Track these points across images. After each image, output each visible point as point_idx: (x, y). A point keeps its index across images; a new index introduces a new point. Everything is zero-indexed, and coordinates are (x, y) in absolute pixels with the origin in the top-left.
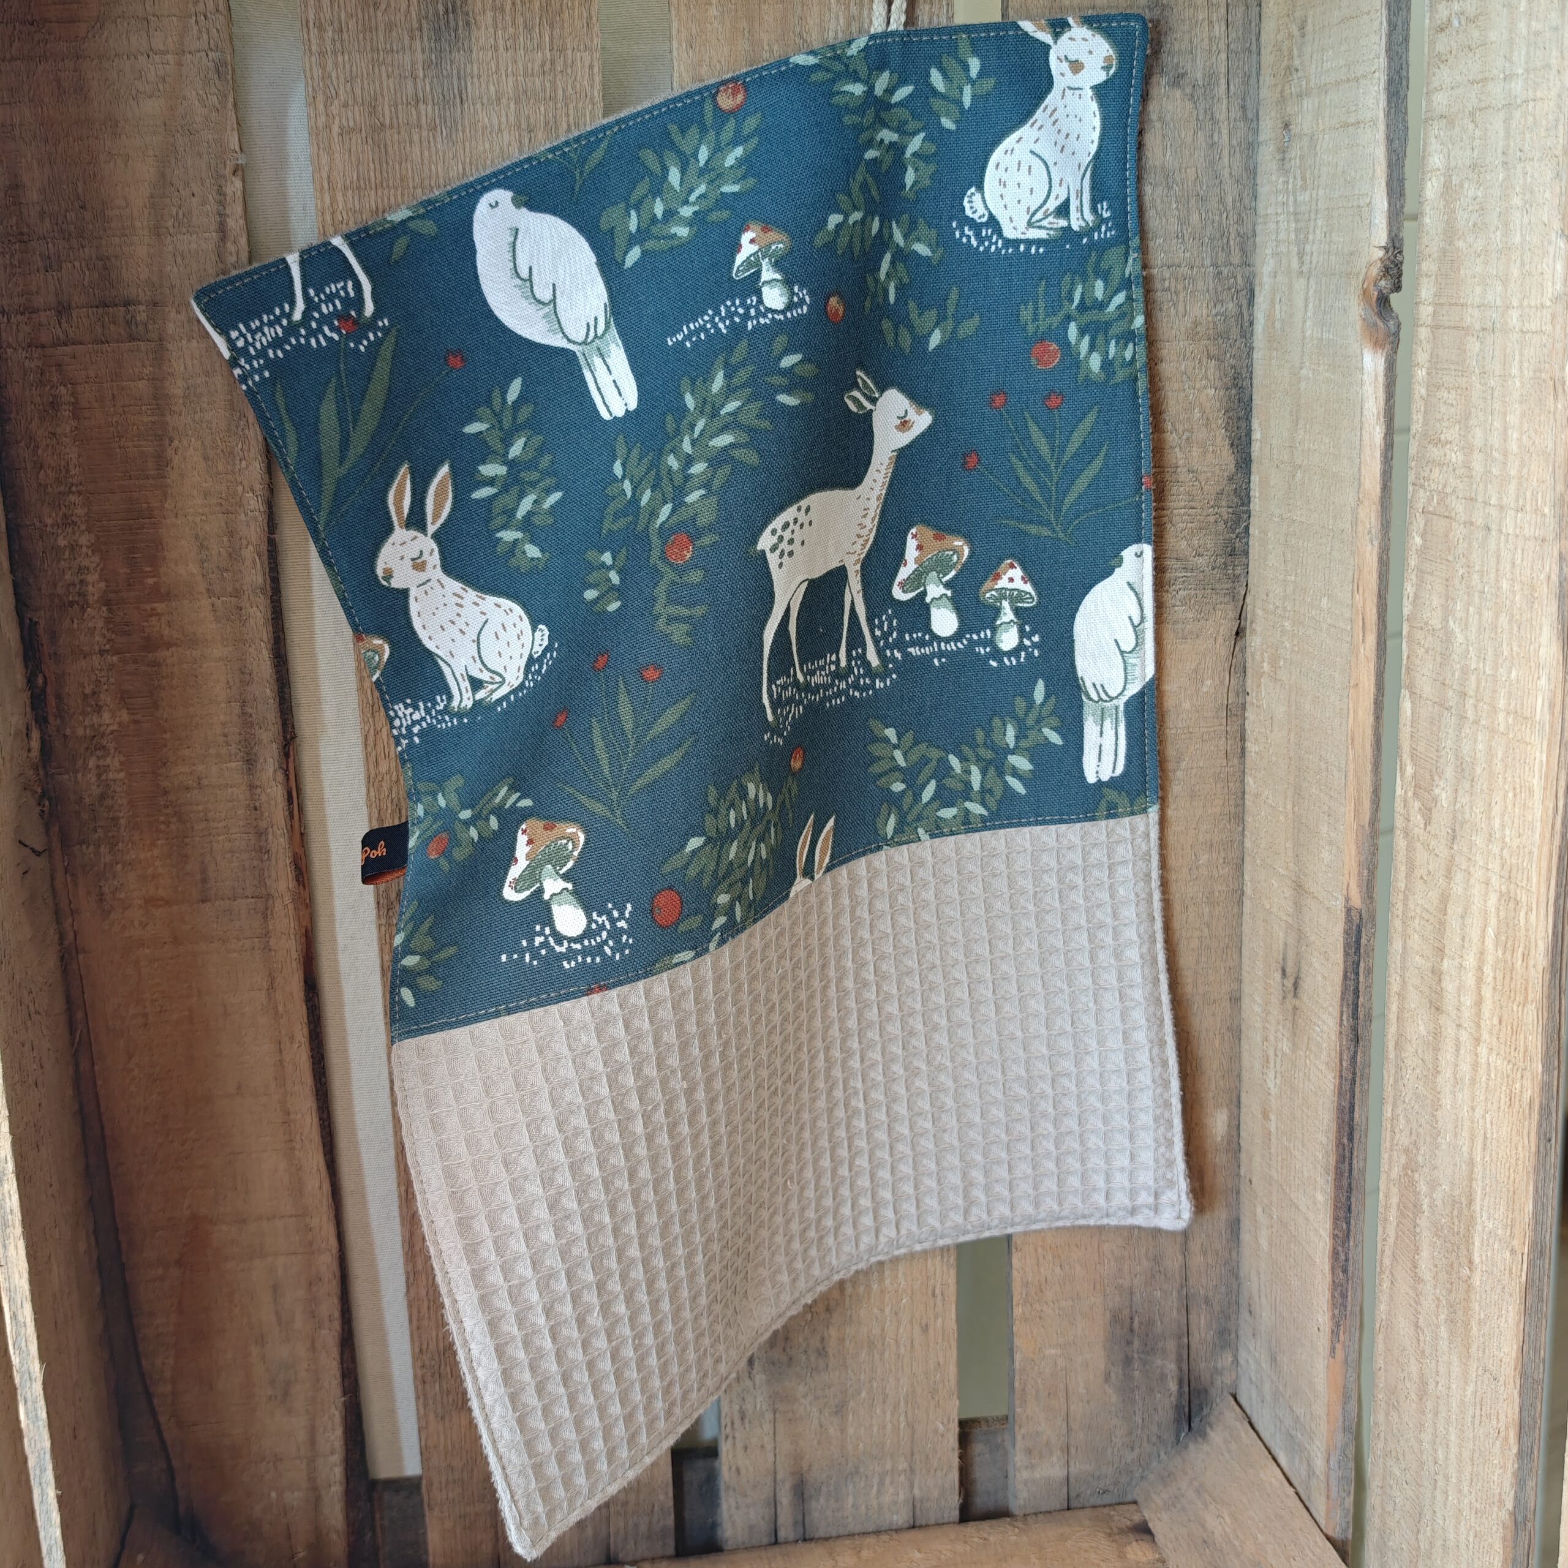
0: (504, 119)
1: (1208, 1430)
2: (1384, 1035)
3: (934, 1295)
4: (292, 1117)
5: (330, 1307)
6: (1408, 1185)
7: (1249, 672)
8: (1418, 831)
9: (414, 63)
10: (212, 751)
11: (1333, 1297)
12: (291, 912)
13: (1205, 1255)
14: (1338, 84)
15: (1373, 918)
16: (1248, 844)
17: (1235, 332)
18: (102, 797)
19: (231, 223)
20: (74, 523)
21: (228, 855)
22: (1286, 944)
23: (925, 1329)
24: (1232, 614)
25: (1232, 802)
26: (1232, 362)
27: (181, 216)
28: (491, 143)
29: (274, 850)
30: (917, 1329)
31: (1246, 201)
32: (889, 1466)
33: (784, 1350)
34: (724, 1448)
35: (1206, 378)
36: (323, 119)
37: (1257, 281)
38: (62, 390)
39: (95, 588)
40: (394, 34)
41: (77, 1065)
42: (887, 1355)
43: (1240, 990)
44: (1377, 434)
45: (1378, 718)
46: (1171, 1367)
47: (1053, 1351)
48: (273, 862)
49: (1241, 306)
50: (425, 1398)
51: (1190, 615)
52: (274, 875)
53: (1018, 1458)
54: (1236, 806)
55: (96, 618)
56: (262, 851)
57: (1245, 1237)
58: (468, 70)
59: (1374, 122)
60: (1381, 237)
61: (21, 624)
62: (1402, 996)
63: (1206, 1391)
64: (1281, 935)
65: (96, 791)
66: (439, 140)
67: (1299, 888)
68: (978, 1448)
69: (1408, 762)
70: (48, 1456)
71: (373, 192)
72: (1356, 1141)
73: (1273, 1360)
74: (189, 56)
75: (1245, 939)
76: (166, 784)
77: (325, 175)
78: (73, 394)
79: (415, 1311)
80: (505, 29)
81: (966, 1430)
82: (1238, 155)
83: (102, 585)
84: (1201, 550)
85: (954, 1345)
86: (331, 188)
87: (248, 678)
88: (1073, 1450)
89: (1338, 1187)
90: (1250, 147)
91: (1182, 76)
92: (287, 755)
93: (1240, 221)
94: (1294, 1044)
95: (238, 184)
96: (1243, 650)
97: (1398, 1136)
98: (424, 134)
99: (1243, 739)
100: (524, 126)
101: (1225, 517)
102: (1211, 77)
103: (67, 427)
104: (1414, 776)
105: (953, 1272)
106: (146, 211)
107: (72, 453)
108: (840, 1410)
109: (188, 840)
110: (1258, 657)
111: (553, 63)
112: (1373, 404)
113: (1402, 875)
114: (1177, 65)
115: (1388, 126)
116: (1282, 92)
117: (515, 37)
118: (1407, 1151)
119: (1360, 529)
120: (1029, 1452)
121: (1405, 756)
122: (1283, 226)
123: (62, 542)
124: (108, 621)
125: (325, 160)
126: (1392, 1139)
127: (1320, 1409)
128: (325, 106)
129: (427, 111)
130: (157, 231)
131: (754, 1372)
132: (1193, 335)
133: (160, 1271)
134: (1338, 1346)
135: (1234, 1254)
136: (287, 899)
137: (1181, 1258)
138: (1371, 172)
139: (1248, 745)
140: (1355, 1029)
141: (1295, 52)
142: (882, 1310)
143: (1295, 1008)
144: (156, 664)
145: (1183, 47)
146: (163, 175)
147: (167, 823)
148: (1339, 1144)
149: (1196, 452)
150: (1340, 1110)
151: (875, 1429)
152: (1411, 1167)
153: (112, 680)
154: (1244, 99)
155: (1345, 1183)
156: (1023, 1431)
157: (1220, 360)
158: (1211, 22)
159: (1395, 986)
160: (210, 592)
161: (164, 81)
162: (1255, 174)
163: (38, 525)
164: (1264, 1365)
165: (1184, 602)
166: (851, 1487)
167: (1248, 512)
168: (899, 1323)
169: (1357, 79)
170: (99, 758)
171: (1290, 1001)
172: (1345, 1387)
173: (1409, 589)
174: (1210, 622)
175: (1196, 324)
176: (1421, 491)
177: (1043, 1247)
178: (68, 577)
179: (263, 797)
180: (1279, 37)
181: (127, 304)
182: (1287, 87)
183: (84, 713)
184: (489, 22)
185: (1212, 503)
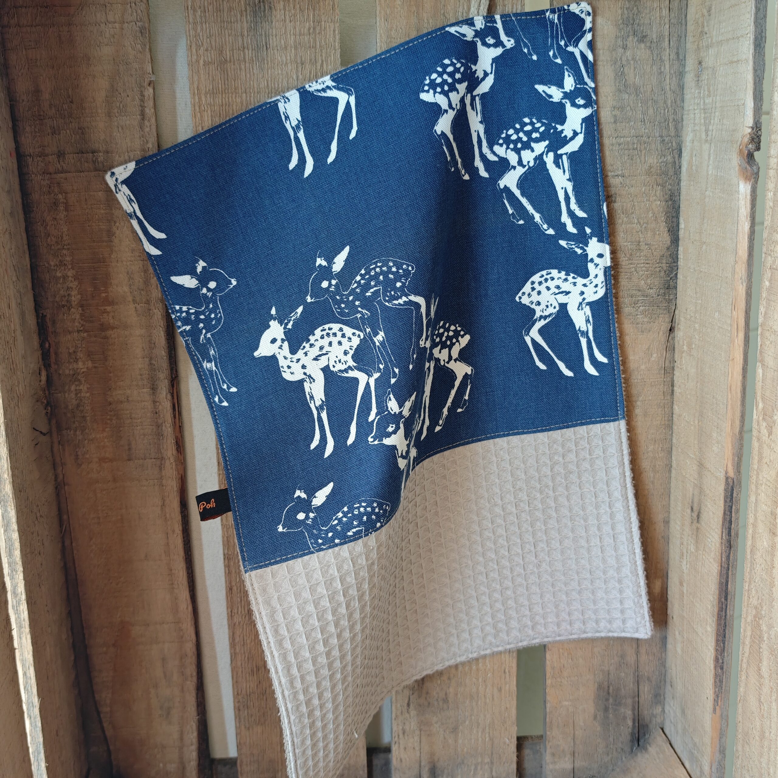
0: (288, 58)
1: (648, 746)
2: (745, 545)
3: (505, 672)
4: (173, 571)
5: (191, 670)
6: (756, 626)
7: (676, 350)
8: (765, 438)
9: (242, 28)
10: (134, 383)
11: (715, 682)
12: (174, 467)
13: (648, 654)
14: (728, 40)
15: (740, 483)
16: (674, 441)
17: (671, 172)
18: (78, 406)
19: (147, 110)
20: (65, 265)
21: (142, 437)
22: (693, 494)
23: (500, 690)
24: (668, 320)
25: (666, 419)
26: (670, 187)
27: (121, 107)
28: (282, 70)
29: (165, 434)
30: (496, 690)
31: (678, 102)
32: (480, 760)
33: (426, 698)
34: (394, 748)
35: (656, 195)
36: (195, 57)
37: (683, 145)
38: (60, 196)
39: (75, 298)
40: (232, 13)
41: (63, 543)
42: (479, 703)
43: (669, 517)
44: (746, 226)
45: (744, 377)
46: (629, 713)
47: (567, 703)
48: (165, 440)
49: (674, 158)
50: (240, 719)
51: (646, 320)
52: (165, 447)
53: (548, 758)
54: (669, 420)
55: (76, 313)
56: (159, 435)
57: (669, 646)
58: (270, 33)
59: (747, 60)
60: (750, 121)
61: (37, 316)
62: (754, 526)
63: (647, 726)
64: (691, 489)
65: (74, 402)
66: (255, 68)
67: (701, 465)
68: (527, 752)
69: (760, 401)
70: (42, 746)
71: (220, 96)
72: (729, 600)
73: (683, 712)
74: (126, 24)
75: (672, 491)
76: (110, 399)
77: (196, 87)
78: (65, 198)
79: (235, 674)
80: (289, 11)
81: (521, 742)
82: (674, 79)
83: (79, 296)
84: (652, 286)
85: (515, 698)
86: (199, 94)
87: (153, 345)
88: (576, 755)
89: (719, 624)
90: (681, 74)
91: (645, 37)
92: (173, 386)
93: (675, 113)
94: (697, 547)
95: (151, 90)
96: (673, 338)
97: (751, 600)
98: (247, 65)
99: (673, 386)
100: (299, 61)
101: (665, 269)
102: (661, 37)
103: (62, 215)
104: (763, 409)
105: (515, 661)
106: (104, 104)
107: (65, 229)
108: (455, 730)
109: (121, 429)
110: (681, 343)
111: (314, 29)
112: (744, 210)
113: (756, 462)
114: (643, 30)
115: (754, 63)
116: (698, 45)
117: (295, 15)
118: (756, 608)
119: (736, 276)
120: (553, 755)
121: (758, 398)
122: (697, 116)
123: (59, 274)
124: (82, 315)
125: (196, 78)
126: (748, 601)
127: (707, 740)
128: (196, 51)
129: (249, 54)
130: (109, 115)
131: (410, 709)
132: (649, 173)
133: (105, 649)
134: (717, 707)
135: (663, 655)
136: (172, 460)
137: (635, 656)
138: (745, 87)
139: (675, 388)
140: (729, 542)
141: (705, 24)
142: (478, 680)
143: (698, 529)
144: (106, 338)
145: (646, 22)
146: (113, 86)
147: (111, 420)
148: (720, 601)
149: (649, 234)
150: (721, 583)
151: (473, 741)
152: (758, 617)
153: (84, 346)
154: (678, 49)
155: (723, 622)
156: (550, 744)
157: (663, 186)
158: (660, 8)
159: (751, 520)
160: (134, 301)
161: (114, 37)
162: (683, 89)
163: (47, 265)
164: (678, 714)
165: (643, 312)
166: (460, 770)
167: (677, 266)
168: (486, 686)
169: (738, 38)
170: (76, 385)
171: (695, 525)
172: (721, 729)
173: (762, 309)
174: (656, 324)
175: (651, 167)
176: (769, 257)
177: (562, 649)
178: (62, 292)
179: (160, 407)
180: (697, 16)
181: (93, 152)
182: (701, 42)
183: (69, 362)
184: (282, 7)
185: (658, 261)
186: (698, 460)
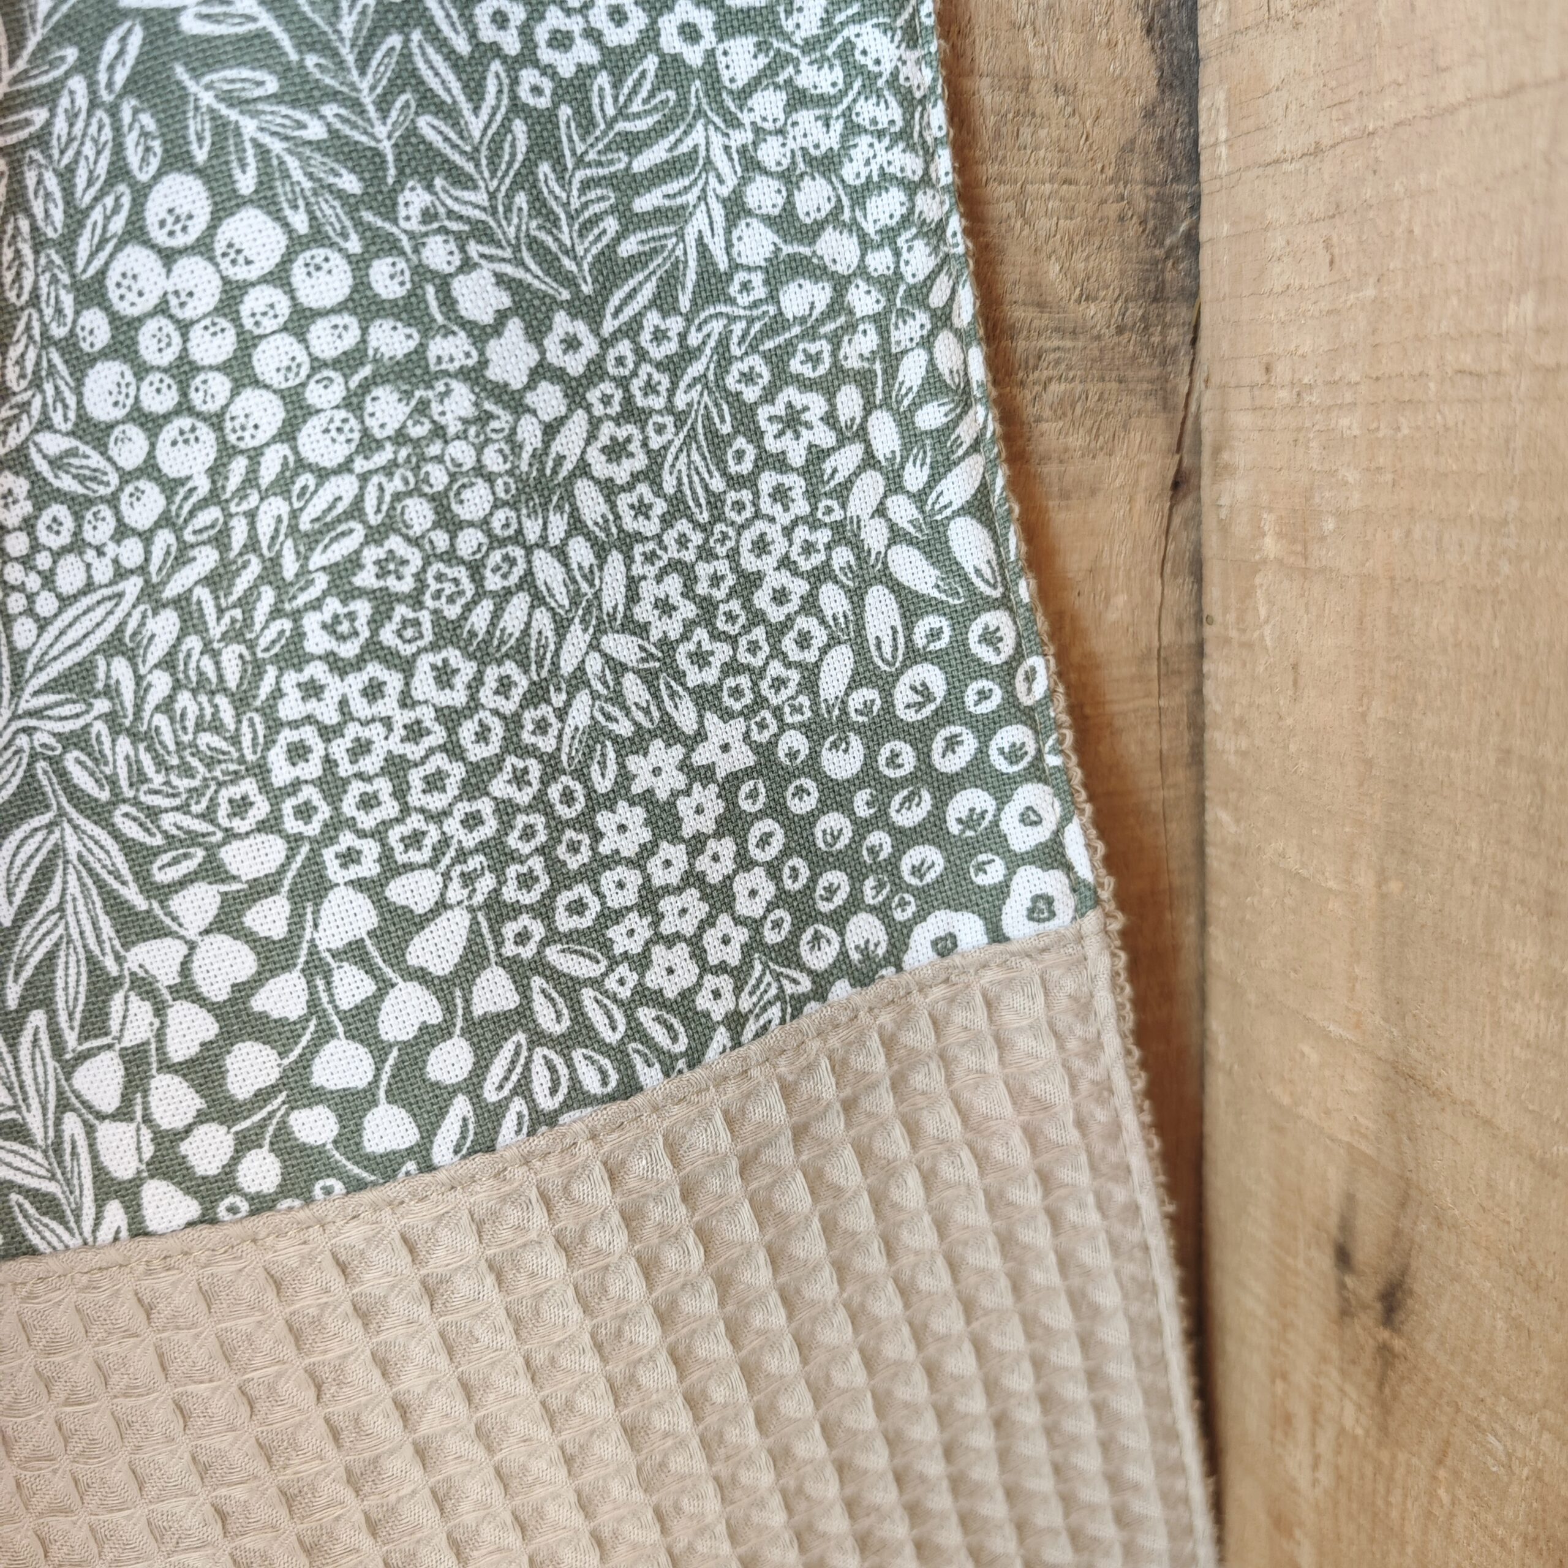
7: (1213, 573)
16: (1215, 952)
24: (1163, 439)
51: (1077, 440)
64: (1335, 1173)
67: (1407, 1081)
84: (1092, 285)
96: (1195, 520)
99: (1197, 725)
101: (1141, 205)
143: (1387, 1351)
165: (1063, 407)
171: (1370, 1329)
174: (1117, 460)
185: (1110, 172)
186: (1381, 1053)
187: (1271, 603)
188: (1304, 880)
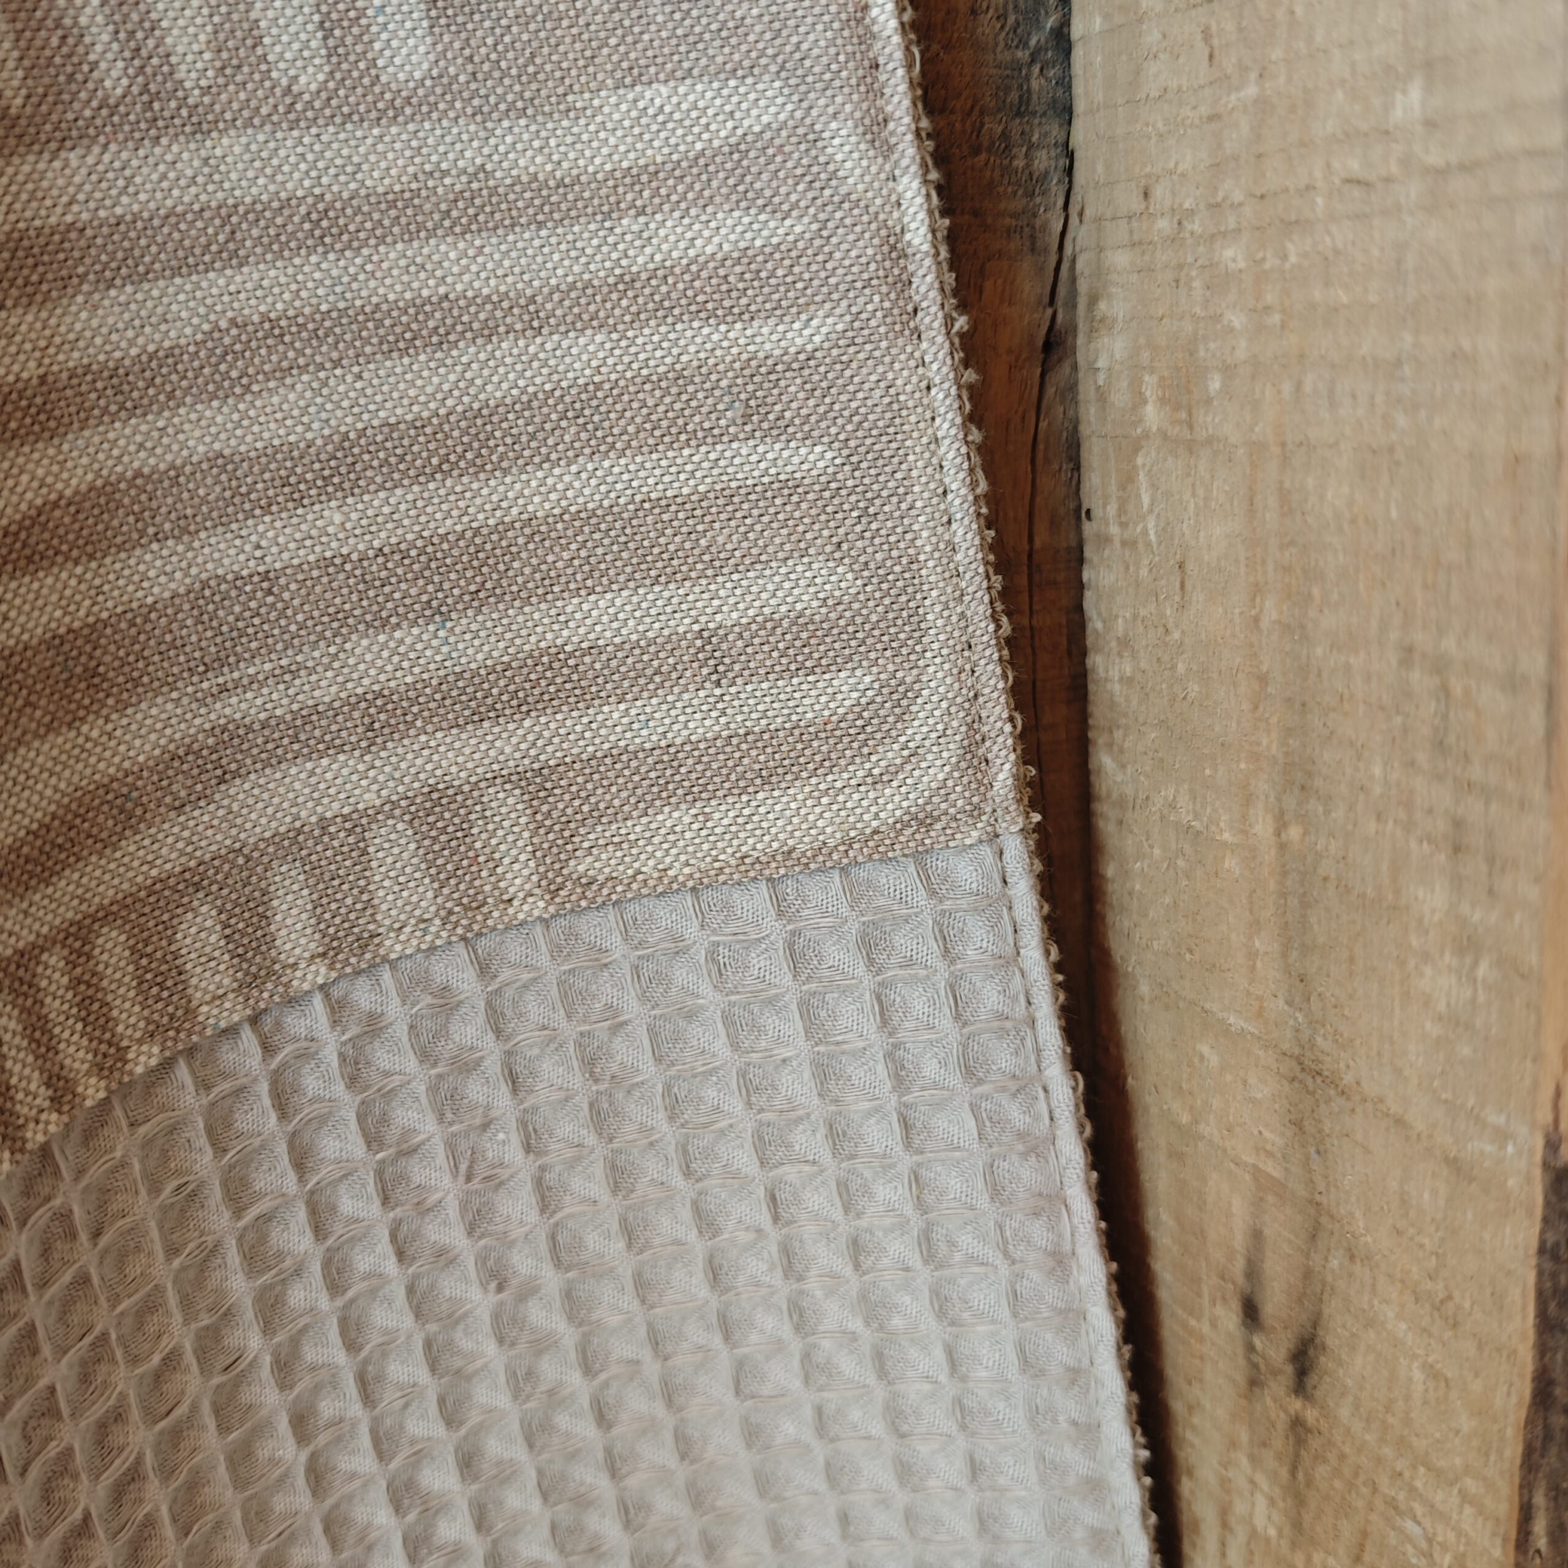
7: (1092, 452)
54: (1066, 835)
67: (1313, 1078)
96: (1069, 387)
99: (1077, 648)
110: (1120, 398)
139: (1096, 660)
186: (1286, 1046)
187: (1154, 486)
188: (1198, 833)
